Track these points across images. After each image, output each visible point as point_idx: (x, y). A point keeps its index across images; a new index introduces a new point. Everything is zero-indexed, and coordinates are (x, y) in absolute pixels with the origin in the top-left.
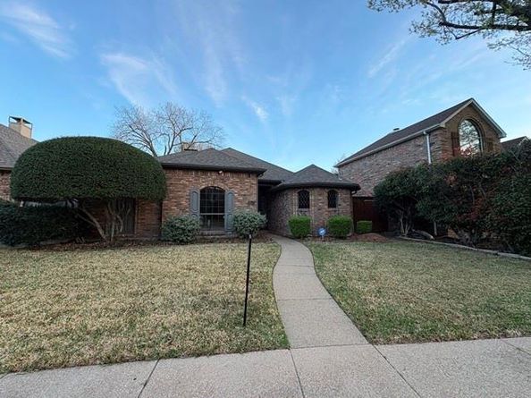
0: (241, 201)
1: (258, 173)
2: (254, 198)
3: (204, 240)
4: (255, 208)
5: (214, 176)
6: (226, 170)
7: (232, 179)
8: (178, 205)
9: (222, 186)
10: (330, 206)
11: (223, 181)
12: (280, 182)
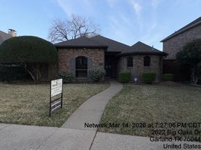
0: (96, 63)
1: (105, 48)
2: (103, 61)
3: (77, 82)
4: (103, 67)
5: (82, 51)
6: (87, 48)
7: (91, 52)
8: (65, 65)
9: (85, 55)
10: (145, 65)
11: (86, 53)
12: (120, 52)
